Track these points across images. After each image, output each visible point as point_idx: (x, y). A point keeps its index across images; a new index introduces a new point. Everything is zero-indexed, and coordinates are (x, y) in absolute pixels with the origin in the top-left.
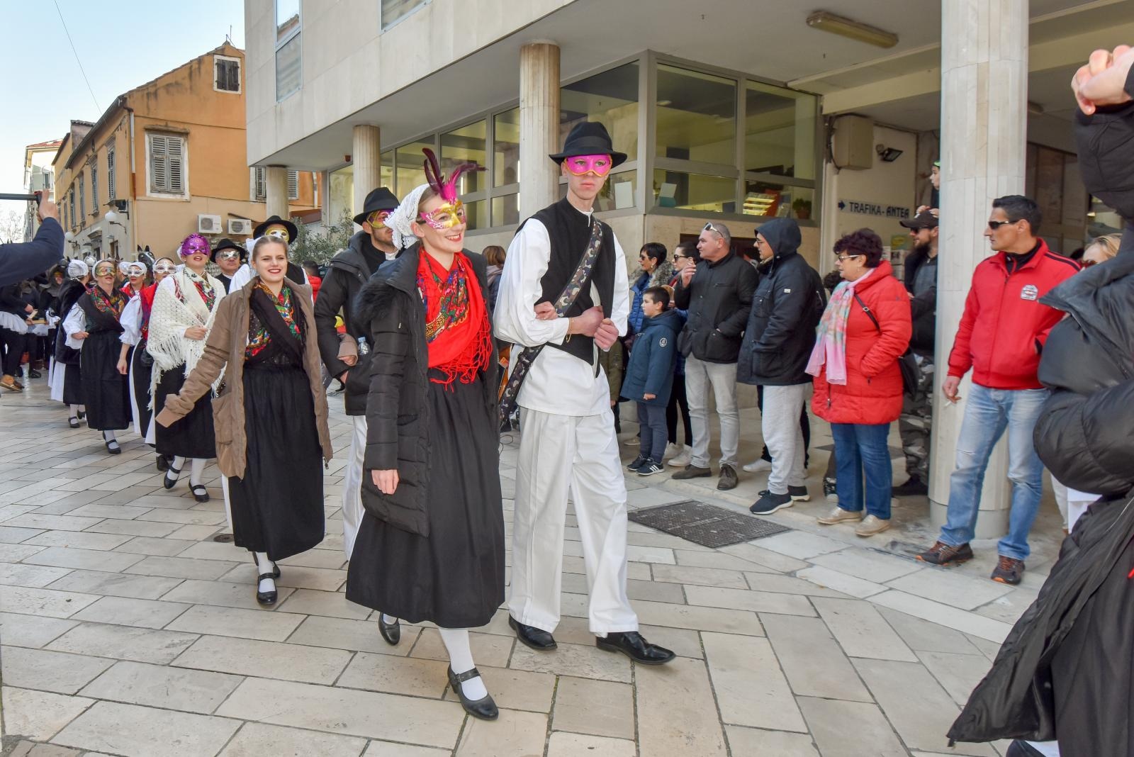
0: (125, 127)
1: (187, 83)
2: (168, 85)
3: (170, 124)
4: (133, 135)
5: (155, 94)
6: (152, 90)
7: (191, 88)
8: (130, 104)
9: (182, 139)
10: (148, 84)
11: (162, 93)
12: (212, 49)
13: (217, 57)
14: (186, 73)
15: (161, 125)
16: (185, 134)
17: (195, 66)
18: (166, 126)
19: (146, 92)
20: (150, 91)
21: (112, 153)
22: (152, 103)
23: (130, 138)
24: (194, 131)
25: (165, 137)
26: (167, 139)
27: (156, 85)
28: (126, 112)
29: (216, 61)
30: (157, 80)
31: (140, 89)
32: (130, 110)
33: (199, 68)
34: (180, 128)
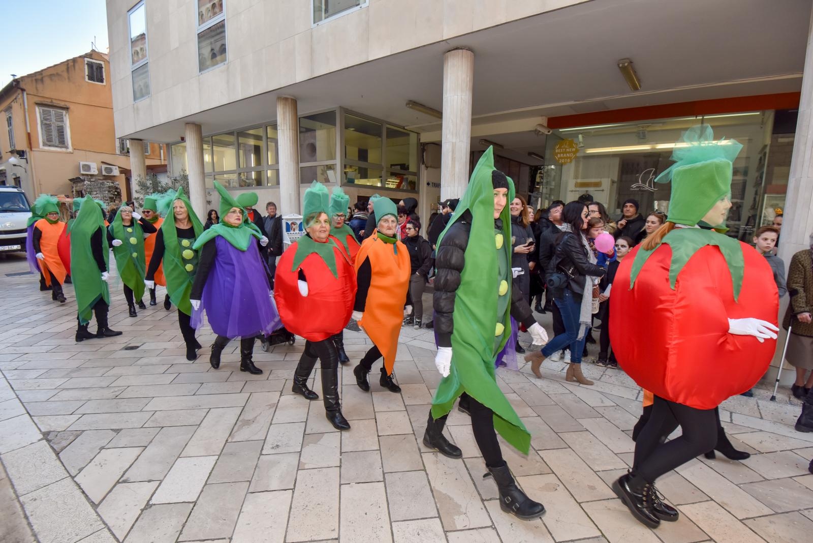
0: (20, 101)
1: (65, 74)
2: (51, 75)
3: (54, 101)
4: (26, 107)
5: (42, 80)
6: (39, 77)
7: (69, 78)
8: (22, 85)
9: (64, 112)
10: (36, 73)
11: (47, 80)
12: (83, 53)
13: (86, 59)
14: (64, 68)
15: (48, 101)
16: (67, 109)
17: (71, 64)
18: (52, 102)
19: (34, 78)
20: (38, 78)
21: (10, 117)
22: (40, 86)
23: (25, 109)
24: (72, 106)
25: (51, 110)
26: (53, 111)
27: (42, 74)
28: (19, 91)
29: (86, 62)
30: (42, 71)
31: (29, 76)
32: (23, 90)
33: (74, 66)
34: (62, 104)
